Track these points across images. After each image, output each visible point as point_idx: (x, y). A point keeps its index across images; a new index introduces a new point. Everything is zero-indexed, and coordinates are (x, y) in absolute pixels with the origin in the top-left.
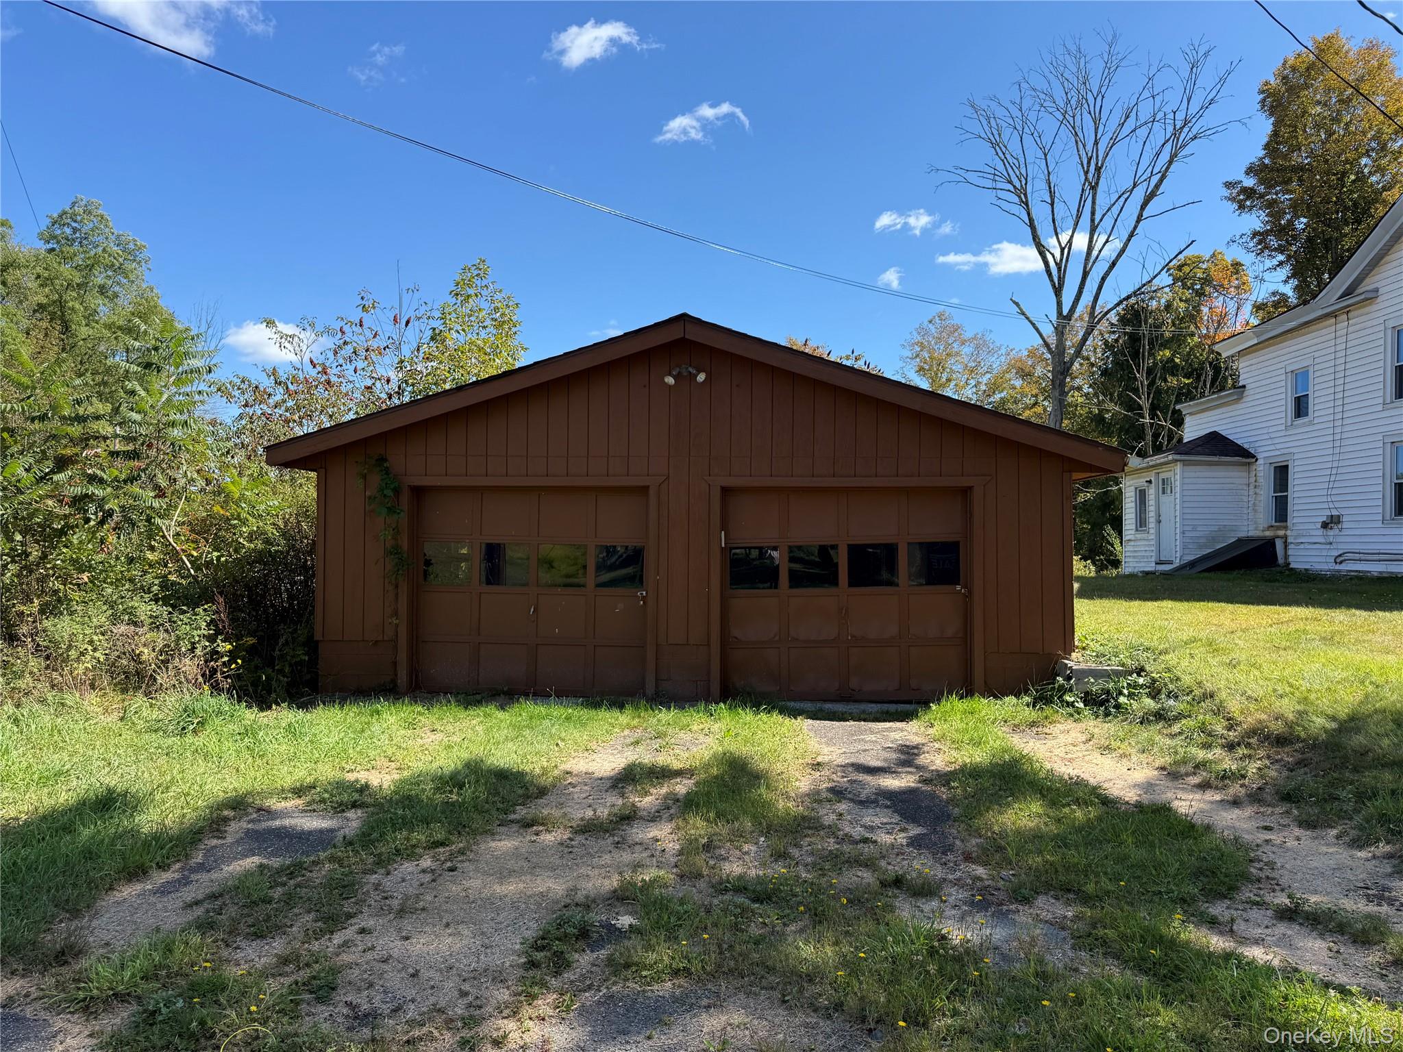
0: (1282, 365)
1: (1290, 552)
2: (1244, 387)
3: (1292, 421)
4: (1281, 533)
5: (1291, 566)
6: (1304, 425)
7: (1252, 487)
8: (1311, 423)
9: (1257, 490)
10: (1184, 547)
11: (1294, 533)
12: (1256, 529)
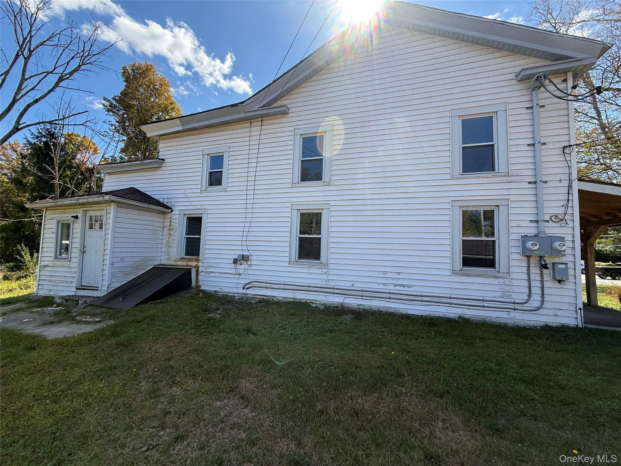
0: (201, 149)
1: (200, 278)
2: (163, 160)
3: (206, 188)
4: (194, 264)
5: (201, 288)
6: (218, 191)
7: (166, 229)
8: (225, 190)
9: (171, 232)
10: (113, 276)
11: (206, 265)
12: (169, 259)
